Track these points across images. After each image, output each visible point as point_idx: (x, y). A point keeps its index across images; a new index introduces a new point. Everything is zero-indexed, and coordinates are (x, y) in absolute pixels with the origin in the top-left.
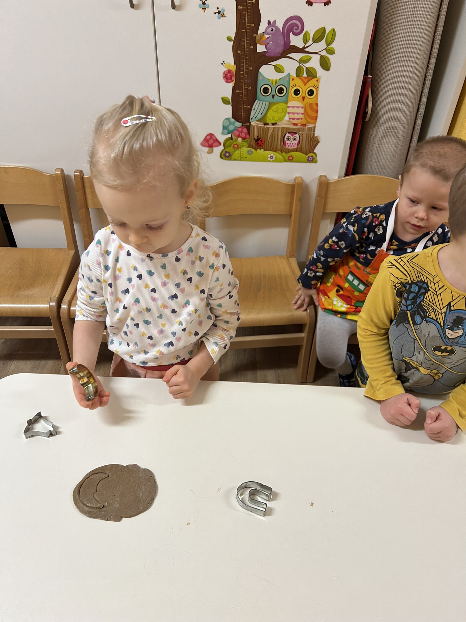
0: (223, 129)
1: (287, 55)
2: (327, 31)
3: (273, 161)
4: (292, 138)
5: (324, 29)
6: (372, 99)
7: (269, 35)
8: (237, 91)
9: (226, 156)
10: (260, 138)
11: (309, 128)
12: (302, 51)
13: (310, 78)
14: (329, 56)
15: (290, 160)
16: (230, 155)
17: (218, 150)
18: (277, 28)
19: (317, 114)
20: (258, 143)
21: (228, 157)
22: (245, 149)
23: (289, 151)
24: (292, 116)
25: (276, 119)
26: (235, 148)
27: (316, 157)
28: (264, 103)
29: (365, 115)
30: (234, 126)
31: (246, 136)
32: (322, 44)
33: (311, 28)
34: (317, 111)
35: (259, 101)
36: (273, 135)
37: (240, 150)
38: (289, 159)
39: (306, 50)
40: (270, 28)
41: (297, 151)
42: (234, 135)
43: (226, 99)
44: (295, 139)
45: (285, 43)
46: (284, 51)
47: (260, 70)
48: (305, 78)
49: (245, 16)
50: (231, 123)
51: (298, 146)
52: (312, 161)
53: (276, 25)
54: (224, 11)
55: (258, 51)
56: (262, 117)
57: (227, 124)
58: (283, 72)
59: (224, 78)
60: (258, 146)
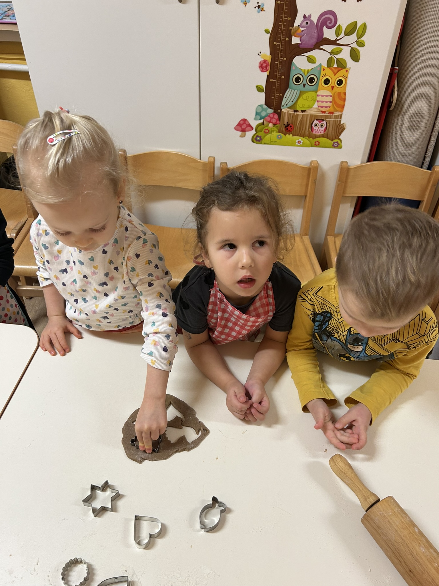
0: (256, 115)
1: (320, 47)
2: (359, 25)
3: (300, 146)
4: (319, 124)
5: (356, 23)
6: (398, 89)
7: (304, 28)
8: (271, 80)
9: (257, 140)
10: (290, 124)
11: (336, 115)
12: (334, 43)
13: (340, 68)
14: (359, 48)
15: (317, 145)
16: (261, 140)
17: (250, 134)
18: (312, 22)
19: (345, 103)
20: (287, 129)
21: (259, 141)
22: (275, 134)
23: (316, 136)
24: (320, 104)
25: (306, 106)
26: (266, 133)
27: (341, 143)
28: (296, 91)
29: (390, 104)
30: (266, 112)
31: (276, 122)
32: (353, 38)
33: (343, 22)
34: (344, 100)
35: (291, 90)
36: (301, 122)
37: (270, 134)
38: (315, 144)
39: (337, 42)
40: (305, 22)
41: (323, 137)
42: (266, 120)
43: (260, 87)
44: (322, 126)
45: (318, 35)
46: (317, 43)
47: (293, 61)
48: (335, 68)
49: (283, 10)
50: (263, 110)
51: (325, 133)
52: (337, 146)
53: (311, 19)
54: (264, 5)
55: (293, 43)
56: (292, 105)
57: (260, 110)
58: (315, 63)
59: (259, 67)
60: (287, 132)
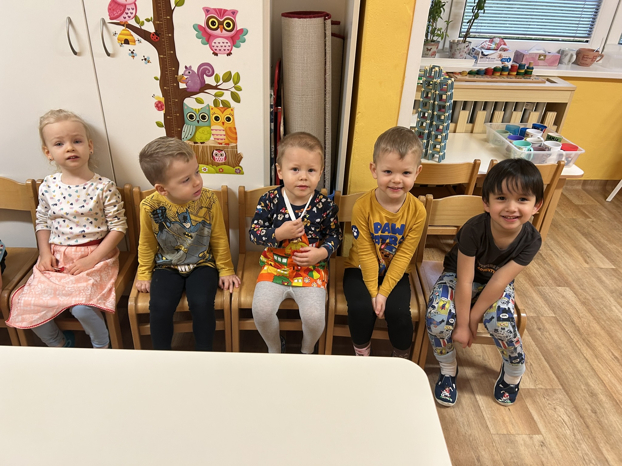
1: (204, 91)
2: (233, 74)
3: (206, 173)
4: (219, 154)
5: (230, 72)
6: (284, 125)
7: (187, 76)
8: (168, 117)
12: (216, 88)
13: (226, 108)
14: (237, 92)
18: (193, 71)
19: (237, 136)
24: (216, 137)
27: (242, 169)
28: (192, 126)
32: (230, 84)
33: (220, 71)
34: (236, 133)
35: (187, 125)
36: (203, 152)
38: (220, 171)
39: (218, 87)
40: (188, 71)
43: (159, 123)
44: (222, 155)
45: (201, 82)
46: (201, 88)
47: (184, 102)
48: (221, 108)
49: (166, 62)
51: (226, 161)
52: (239, 172)
53: (192, 69)
54: (149, 58)
56: (191, 137)
58: (203, 103)
59: (155, 107)
